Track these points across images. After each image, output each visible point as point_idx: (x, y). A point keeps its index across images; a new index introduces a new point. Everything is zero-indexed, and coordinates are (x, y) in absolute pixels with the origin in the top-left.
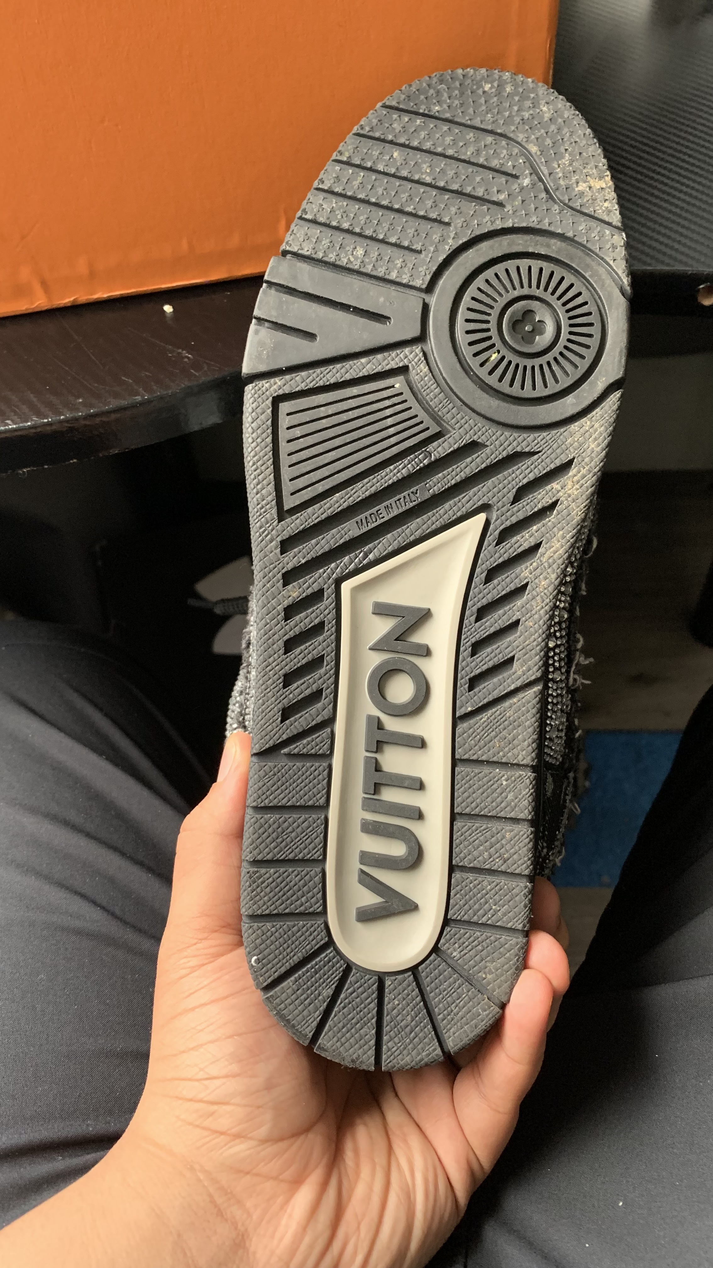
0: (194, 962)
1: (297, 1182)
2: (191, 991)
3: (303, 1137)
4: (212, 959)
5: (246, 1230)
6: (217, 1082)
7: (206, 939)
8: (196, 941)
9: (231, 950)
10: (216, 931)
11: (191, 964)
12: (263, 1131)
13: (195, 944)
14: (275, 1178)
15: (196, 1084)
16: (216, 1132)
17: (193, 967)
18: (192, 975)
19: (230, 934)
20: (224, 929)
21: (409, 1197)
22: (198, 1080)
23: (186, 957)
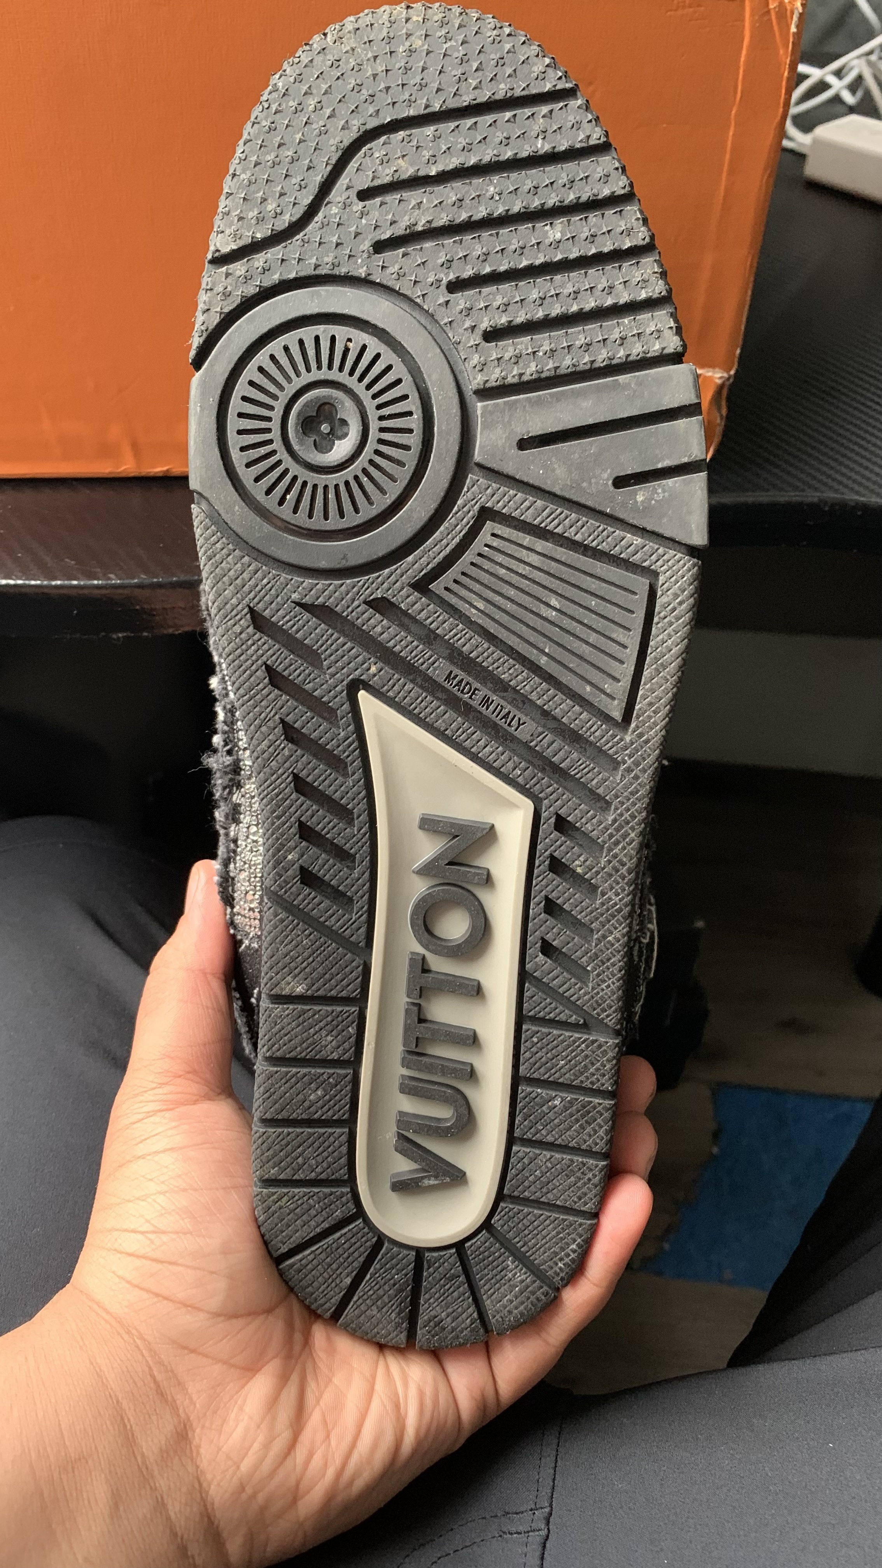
0: (151, 1107)
1: (251, 1369)
2: (143, 1138)
3: (262, 1317)
4: (171, 1106)
5: (189, 1419)
6: (165, 1238)
7: (166, 1084)
8: (154, 1085)
9: (195, 1102)
10: (180, 1076)
11: (146, 1109)
12: (215, 1303)
13: (154, 1089)
14: (225, 1363)
15: (140, 1237)
16: (157, 1295)
17: (148, 1112)
18: (145, 1121)
19: (197, 1083)
20: (190, 1076)
21: (397, 1406)
22: (142, 1233)
23: (141, 1102)
